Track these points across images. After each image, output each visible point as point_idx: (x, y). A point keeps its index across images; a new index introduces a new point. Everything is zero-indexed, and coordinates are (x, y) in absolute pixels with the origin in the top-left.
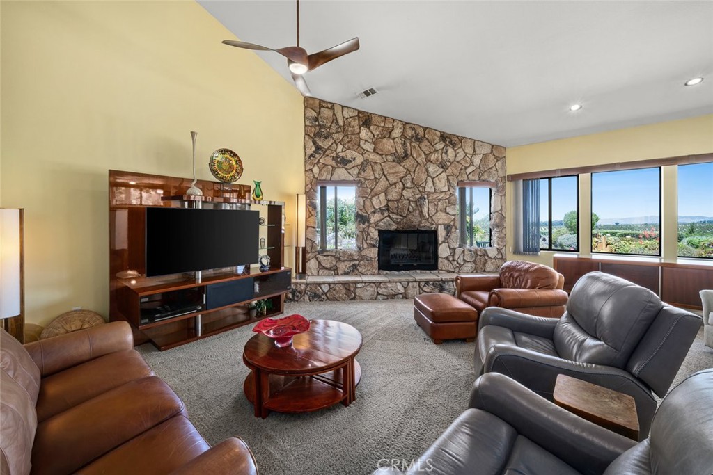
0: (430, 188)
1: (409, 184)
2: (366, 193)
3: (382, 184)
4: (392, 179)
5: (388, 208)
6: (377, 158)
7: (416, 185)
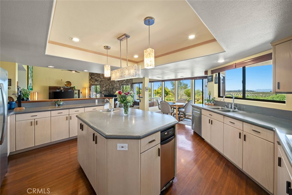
0: (115, 86)
1: (111, 85)
2: (102, 87)
3: (105, 85)
4: (107, 84)
5: (106, 90)
6: (104, 80)
7: (112, 85)
